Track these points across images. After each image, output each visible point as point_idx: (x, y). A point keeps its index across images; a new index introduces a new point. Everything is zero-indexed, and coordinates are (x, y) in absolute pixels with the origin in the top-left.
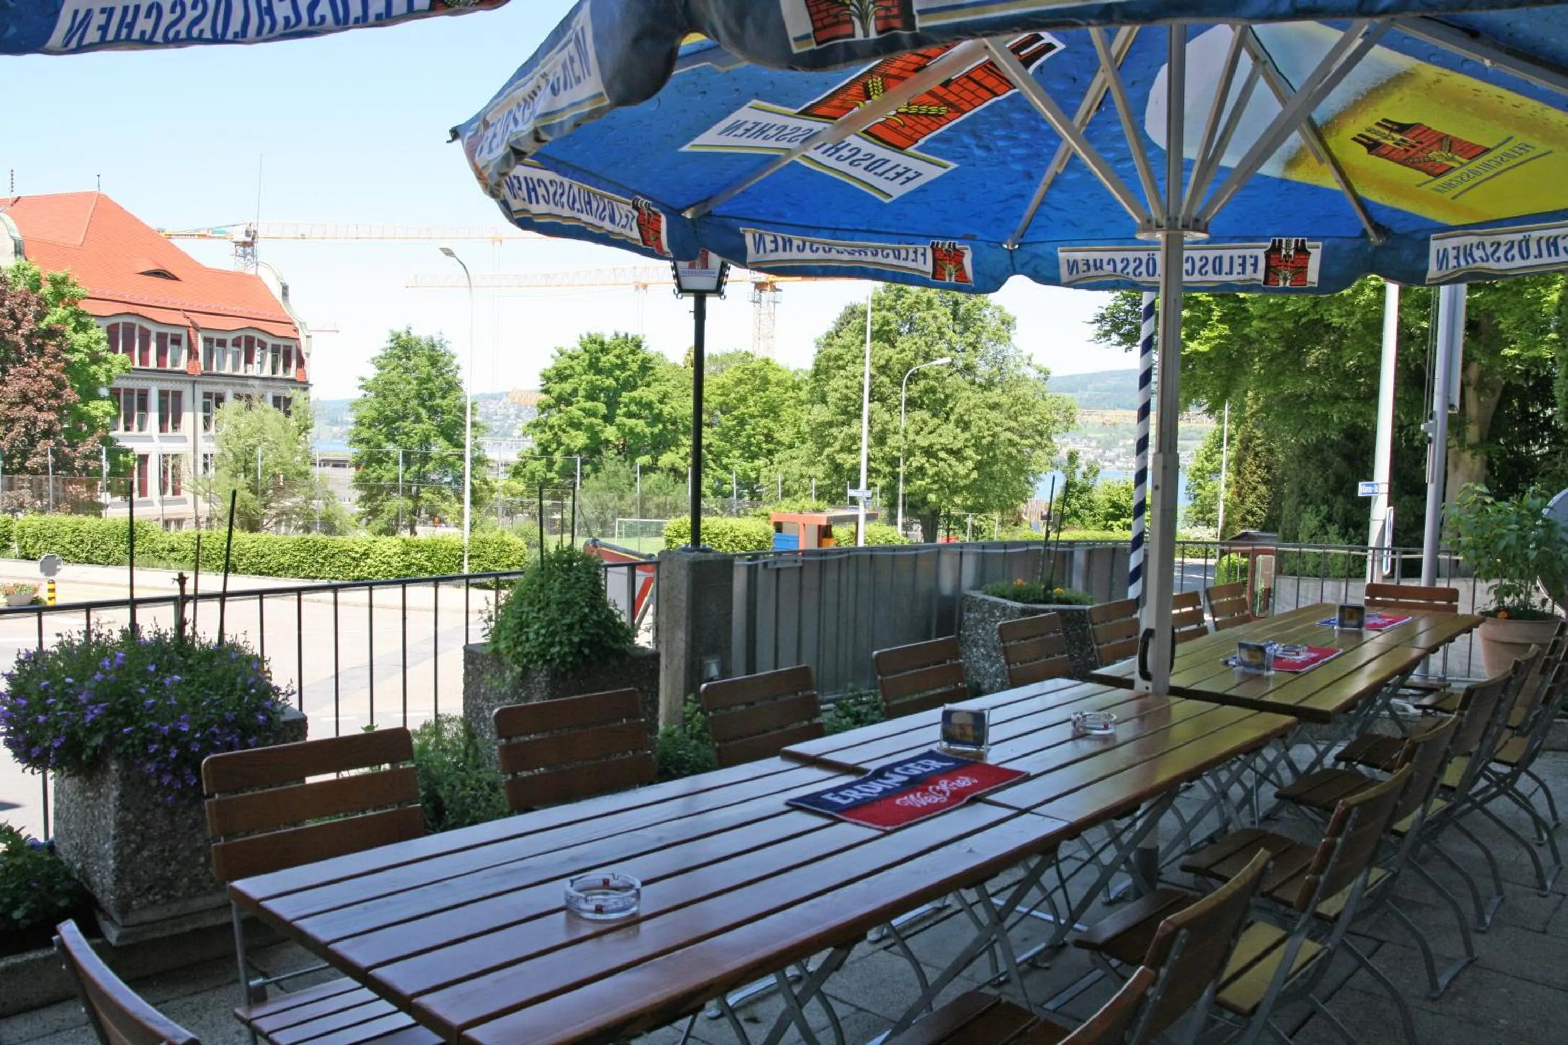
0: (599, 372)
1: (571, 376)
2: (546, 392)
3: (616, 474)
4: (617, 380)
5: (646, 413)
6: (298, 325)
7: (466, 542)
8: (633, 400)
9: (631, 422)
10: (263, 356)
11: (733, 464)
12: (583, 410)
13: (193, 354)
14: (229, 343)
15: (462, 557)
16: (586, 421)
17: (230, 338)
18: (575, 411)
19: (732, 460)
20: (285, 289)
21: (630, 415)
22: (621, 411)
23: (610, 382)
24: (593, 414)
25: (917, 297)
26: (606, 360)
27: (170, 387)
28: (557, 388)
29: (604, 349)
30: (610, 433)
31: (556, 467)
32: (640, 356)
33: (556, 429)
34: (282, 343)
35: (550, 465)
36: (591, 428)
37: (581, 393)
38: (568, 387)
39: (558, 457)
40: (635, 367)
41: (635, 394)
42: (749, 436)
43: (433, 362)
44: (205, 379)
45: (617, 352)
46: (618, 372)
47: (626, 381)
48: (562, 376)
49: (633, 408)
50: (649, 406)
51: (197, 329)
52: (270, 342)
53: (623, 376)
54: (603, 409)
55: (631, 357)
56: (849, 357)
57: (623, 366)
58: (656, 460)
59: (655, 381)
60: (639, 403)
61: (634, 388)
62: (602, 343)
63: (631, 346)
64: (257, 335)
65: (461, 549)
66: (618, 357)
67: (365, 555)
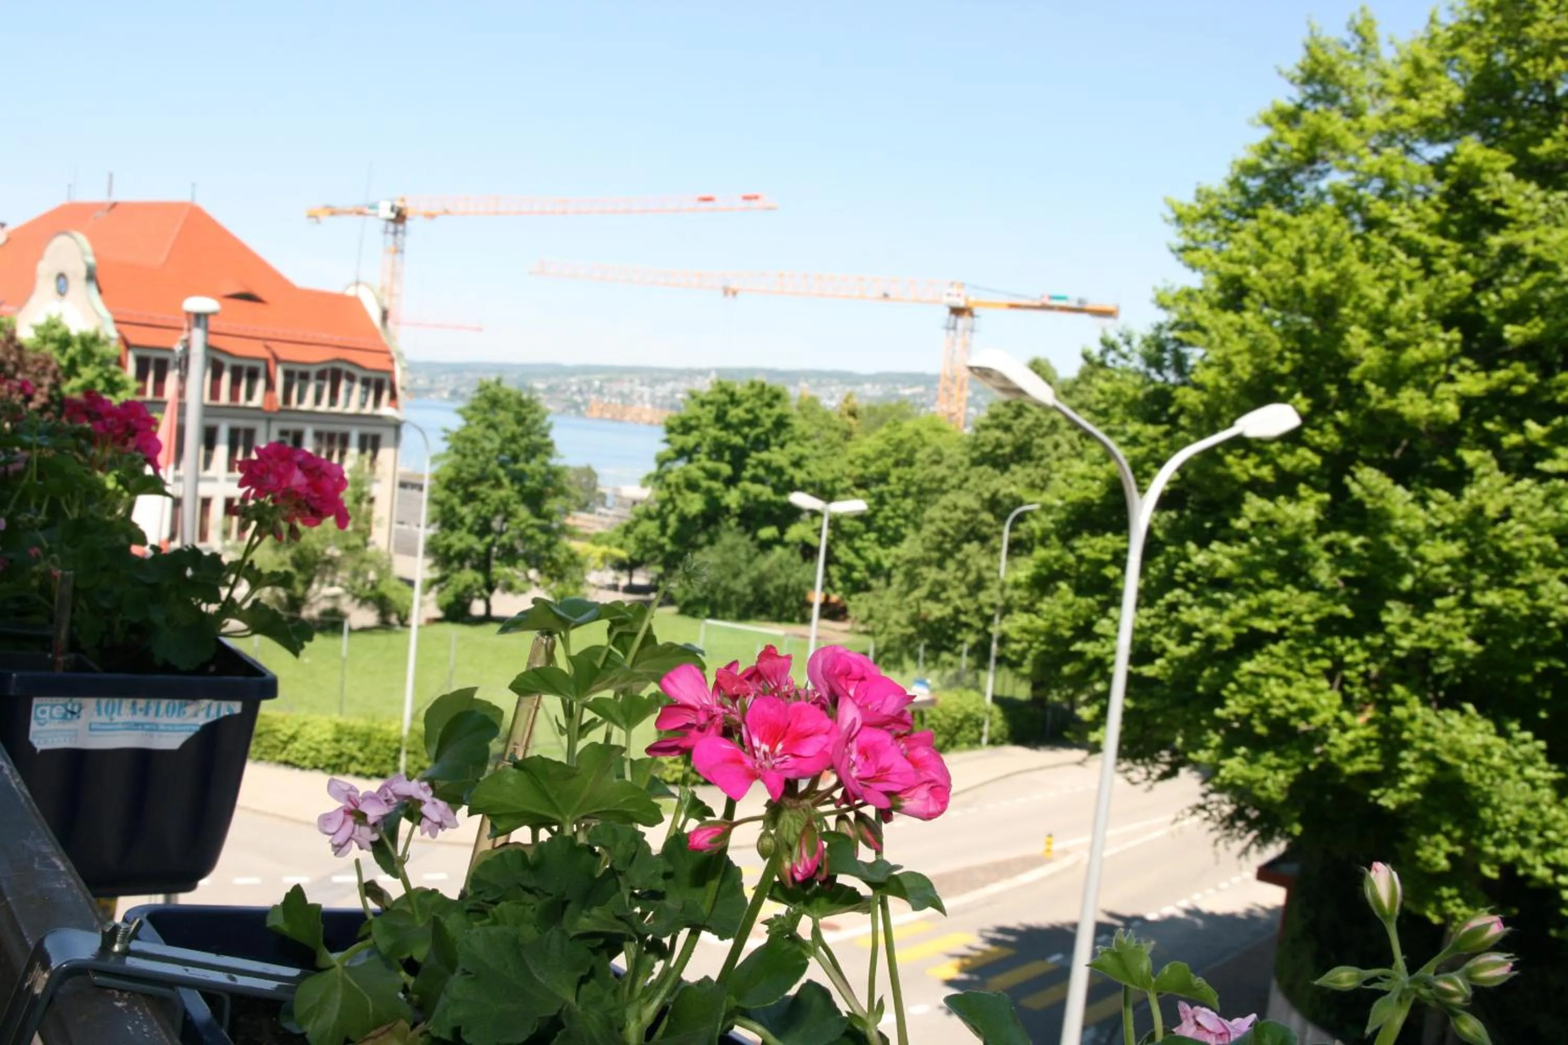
0: (727, 426)
1: (696, 428)
2: (668, 441)
3: (733, 548)
4: (745, 437)
5: (774, 479)
6: (394, 355)
7: (405, 732)
8: (761, 463)
9: (756, 488)
10: (349, 391)
11: (865, 549)
12: (704, 469)
13: (270, 386)
14: (313, 376)
15: (398, 751)
16: (705, 484)
17: (313, 371)
18: (695, 472)
19: (866, 544)
20: (385, 315)
21: (755, 479)
22: (747, 474)
23: (737, 440)
24: (713, 475)
25: (1038, 419)
26: (735, 414)
27: (241, 424)
28: (680, 440)
29: (734, 401)
30: (732, 498)
31: (670, 531)
32: (777, 410)
33: (673, 489)
34: (373, 376)
35: (664, 527)
36: (709, 492)
37: (705, 448)
38: (691, 440)
39: (672, 520)
40: (768, 423)
41: (764, 455)
42: (887, 518)
43: (520, 421)
44: (283, 415)
45: (747, 405)
46: (746, 430)
47: (757, 440)
48: (686, 428)
49: (761, 472)
50: (780, 471)
51: (278, 361)
52: (359, 374)
53: (753, 433)
54: (726, 470)
55: (766, 410)
56: (954, 481)
57: (753, 423)
58: (782, 532)
59: (792, 439)
60: (768, 467)
61: (767, 446)
62: (732, 395)
63: (767, 397)
64: (345, 368)
65: (399, 741)
66: (748, 411)
67: (293, 738)
